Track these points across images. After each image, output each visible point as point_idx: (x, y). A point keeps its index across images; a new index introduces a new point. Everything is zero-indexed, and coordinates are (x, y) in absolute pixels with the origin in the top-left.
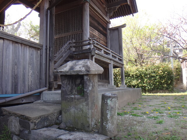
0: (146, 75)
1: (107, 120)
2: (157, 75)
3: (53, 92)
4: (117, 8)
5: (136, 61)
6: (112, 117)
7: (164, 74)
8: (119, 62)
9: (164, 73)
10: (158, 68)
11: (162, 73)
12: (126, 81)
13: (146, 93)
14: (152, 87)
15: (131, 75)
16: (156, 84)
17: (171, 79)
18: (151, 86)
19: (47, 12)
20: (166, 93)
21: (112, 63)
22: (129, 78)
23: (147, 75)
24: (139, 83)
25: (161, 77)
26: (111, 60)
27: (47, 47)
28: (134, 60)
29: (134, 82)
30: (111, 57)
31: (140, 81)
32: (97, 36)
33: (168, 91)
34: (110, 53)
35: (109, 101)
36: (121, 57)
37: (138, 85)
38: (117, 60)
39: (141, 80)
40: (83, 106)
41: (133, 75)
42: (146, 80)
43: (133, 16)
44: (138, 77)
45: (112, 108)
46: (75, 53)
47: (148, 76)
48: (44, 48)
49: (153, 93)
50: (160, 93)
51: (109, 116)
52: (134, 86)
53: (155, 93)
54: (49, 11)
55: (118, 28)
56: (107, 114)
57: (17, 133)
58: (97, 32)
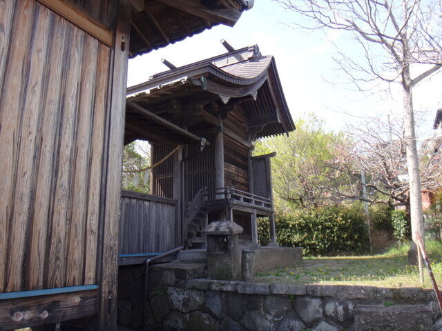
0: (315, 224)
1: (246, 270)
2: (334, 226)
3: (187, 250)
4: (263, 127)
5: (301, 199)
6: (250, 267)
7: (346, 223)
8: (266, 208)
9: (346, 221)
10: (337, 214)
11: (344, 222)
12: (284, 236)
13: (316, 256)
14: (327, 246)
15: (291, 226)
16: (334, 239)
17: (359, 232)
18: (325, 244)
19: (182, 163)
20: (351, 255)
21: (255, 212)
22: (287, 230)
23: (318, 225)
24: (305, 238)
25: (342, 228)
26: (253, 208)
27: (182, 201)
28: (299, 198)
29: (297, 238)
30: (253, 204)
31: (306, 234)
32: (234, 172)
33: (356, 252)
34: (252, 198)
35: (247, 256)
36: (269, 201)
37: (302, 241)
38: (263, 207)
39: (309, 234)
40: (226, 260)
41: (294, 226)
42: (316, 233)
43: (288, 136)
44: (303, 228)
45: (250, 260)
46: (209, 204)
47: (320, 227)
48: (179, 203)
49: (328, 256)
50: (341, 255)
51: (247, 267)
52: (297, 245)
53: (333, 255)
54: (183, 163)
55: (264, 158)
56: (246, 266)
57: (172, 284)
58: (233, 166)
